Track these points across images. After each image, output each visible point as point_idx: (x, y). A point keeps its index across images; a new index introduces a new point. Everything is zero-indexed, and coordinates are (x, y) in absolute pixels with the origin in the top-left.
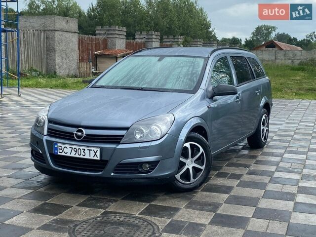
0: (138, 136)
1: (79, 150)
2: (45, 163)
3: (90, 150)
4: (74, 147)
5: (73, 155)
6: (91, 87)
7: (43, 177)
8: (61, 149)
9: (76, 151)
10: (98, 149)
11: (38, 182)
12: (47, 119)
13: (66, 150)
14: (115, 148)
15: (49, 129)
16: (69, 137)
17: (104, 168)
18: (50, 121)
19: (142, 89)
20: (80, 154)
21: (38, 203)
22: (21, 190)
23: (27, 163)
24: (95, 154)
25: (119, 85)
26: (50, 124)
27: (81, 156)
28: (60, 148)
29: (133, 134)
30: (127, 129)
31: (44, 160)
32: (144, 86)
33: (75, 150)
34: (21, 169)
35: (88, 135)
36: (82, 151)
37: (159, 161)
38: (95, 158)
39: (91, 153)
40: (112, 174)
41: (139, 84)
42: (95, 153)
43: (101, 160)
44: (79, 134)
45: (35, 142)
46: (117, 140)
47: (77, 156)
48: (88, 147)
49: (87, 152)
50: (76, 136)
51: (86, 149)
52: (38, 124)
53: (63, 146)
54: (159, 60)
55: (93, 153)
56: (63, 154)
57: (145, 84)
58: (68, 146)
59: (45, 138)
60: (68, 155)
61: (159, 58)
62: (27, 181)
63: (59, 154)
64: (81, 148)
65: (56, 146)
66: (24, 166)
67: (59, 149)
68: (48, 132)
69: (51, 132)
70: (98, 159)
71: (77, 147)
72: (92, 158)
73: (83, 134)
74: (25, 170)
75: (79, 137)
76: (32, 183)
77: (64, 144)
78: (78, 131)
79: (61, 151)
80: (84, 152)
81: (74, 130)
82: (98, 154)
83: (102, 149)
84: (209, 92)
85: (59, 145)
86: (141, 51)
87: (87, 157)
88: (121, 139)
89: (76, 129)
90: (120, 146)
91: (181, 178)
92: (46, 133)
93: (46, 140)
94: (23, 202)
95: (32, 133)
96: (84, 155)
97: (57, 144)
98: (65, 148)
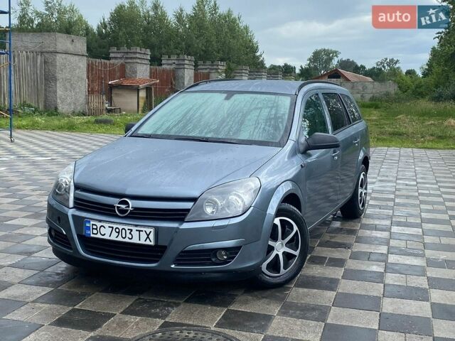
0: (209, 210)
1: (123, 231)
2: (71, 249)
3: (139, 231)
4: (115, 226)
5: (113, 237)
6: (131, 136)
7: (63, 266)
8: (96, 229)
9: (119, 233)
10: (152, 230)
11: (58, 274)
12: (72, 184)
13: (103, 231)
14: (178, 228)
15: (76, 198)
16: (107, 211)
17: (160, 257)
18: (77, 187)
19: (206, 140)
20: (124, 236)
21: (64, 310)
22: (35, 288)
23: (38, 244)
24: (148, 237)
25: (172, 133)
26: (78, 192)
27: (127, 240)
28: (95, 227)
29: (202, 207)
30: (194, 200)
31: (70, 244)
32: (209, 136)
33: (117, 230)
34: (30, 254)
35: (136, 209)
36: (129, 231)
37: (241, 247)
38: (148, 242)
39: (141, 235)
40: (173, 266)
41: (201, 132)
42: (148, 235)
43: (156, 246)
44: (123, 206)
45: (55, 218)
46: (180, 216)
47: (120, 239)
48: (136, 226)
49: (135, 234)
50: (118, 210)
51: (134, 229)
52: (58, 192)
53: (99, 224)
54: (227, 98)
55: (144, 236)
56: (99, 236)
57: (210, 132)
58: (106, 225)
59: (71, 212)
60: (106, 237)
61: (225, 95)
62: (42, 273)
63: (92, 235)
64: (126, 228)
65: (88, 225)
66: (34, 249)
67: (93, 229)
68: (75, 203)
69: (80, 204)
70: (152, 243)
71: (121, 227)
72: (142, 242)
73: (129, 207)
74: (36, 255)
75: (122, 211)
76: (49, 276)
77: (100, 221)
78: (120, 203)
79: (95, 231)
80: (130, 233)
81: (114, 201)
82: (152, 236)
83: (157, 230)
84: (302, 144)
85: (92, 222)
86: (197, 85)
87: (135, 240)
88: (185, 215)
89: (118, 200)
90: (185, 226)
91: (267, 269)
92: (71, 204)
93: (74, 216)
94: (41, 308)
95: (49, 204)
96: (130, 237)
97: (89, 222)
98: (102, 228)
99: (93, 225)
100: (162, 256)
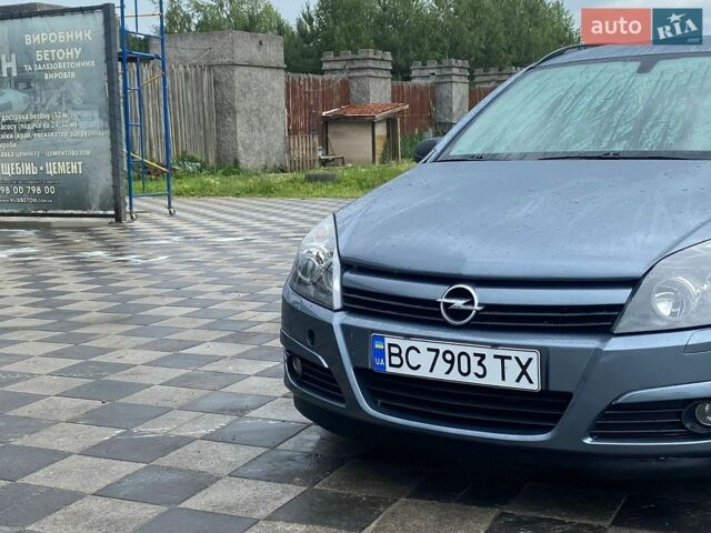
0: (664, 308)
1: (464, 358)
2: (341, 400)
3: (503, 358)
4: (442, 348)
5: (440, 373)
6: (435, 161)
7: (313, 435)
8: (399, 355)
9: (452, 362)
10: (535, 356)
11: (306, 454)
12: (336, 260)
13: (414, 358)
14: (598, 351)
15: (345, 289)
16: (422, 314)
17: (556, 419)
18: (347, 265)
20: (465, 370)
23: (254, 392)
24: (524, 372)
26: (347, 275)
27: (472, 379)
28: (395, 350)
29: (648, 302)
30: (633, 283)
31: (339, 390)
33: (449, 357)
34: (241, 412)
35: (488, 307)
36: (474, 361)
38: (524, 385)
39: (507, 367)
40: (588, 441)
42: (524, 368)
43: (545, 392)
44: (459, 303)
45: (301, 331)
46: (601, 321)
47: (455, 377)
48: (495, 346)
49: (493, 365)
51: (489, 353)
52: (306, 278)
53: (405, 344)
54: (643, 70)
55: (513, 369)
56: (405, 370)
58: (422, 346)
59: (338, 319)
60: (423, 373)
63: (389, 370)
64: (470, 350)
65: (378, 346)
66: (247, 402)
67: (391, 354)
68: (344, 298)
69: (356, 301)
70: (535, 387)
71: (456, 350)
72: (510, 383)
73: (472, 303)
75: (459, 314)
77: (407, 337)
78: (451, 295)
79: (396, 360)
80: (480, 363)
81: (437, 293)
82: (533, 370)
83: (545, 354)
85: (388, 340)
86: (561, 53)
87: (492, 379)
88: (614, 319)
89: (446, 289)
90: (615, 344)
92: (337, 302)
93: (344, 326)
95: (285, 303)
96: (481, 373)
97: (382, 339)
98: (412, 352)
99: (390, 345)
100: (560, 416)
